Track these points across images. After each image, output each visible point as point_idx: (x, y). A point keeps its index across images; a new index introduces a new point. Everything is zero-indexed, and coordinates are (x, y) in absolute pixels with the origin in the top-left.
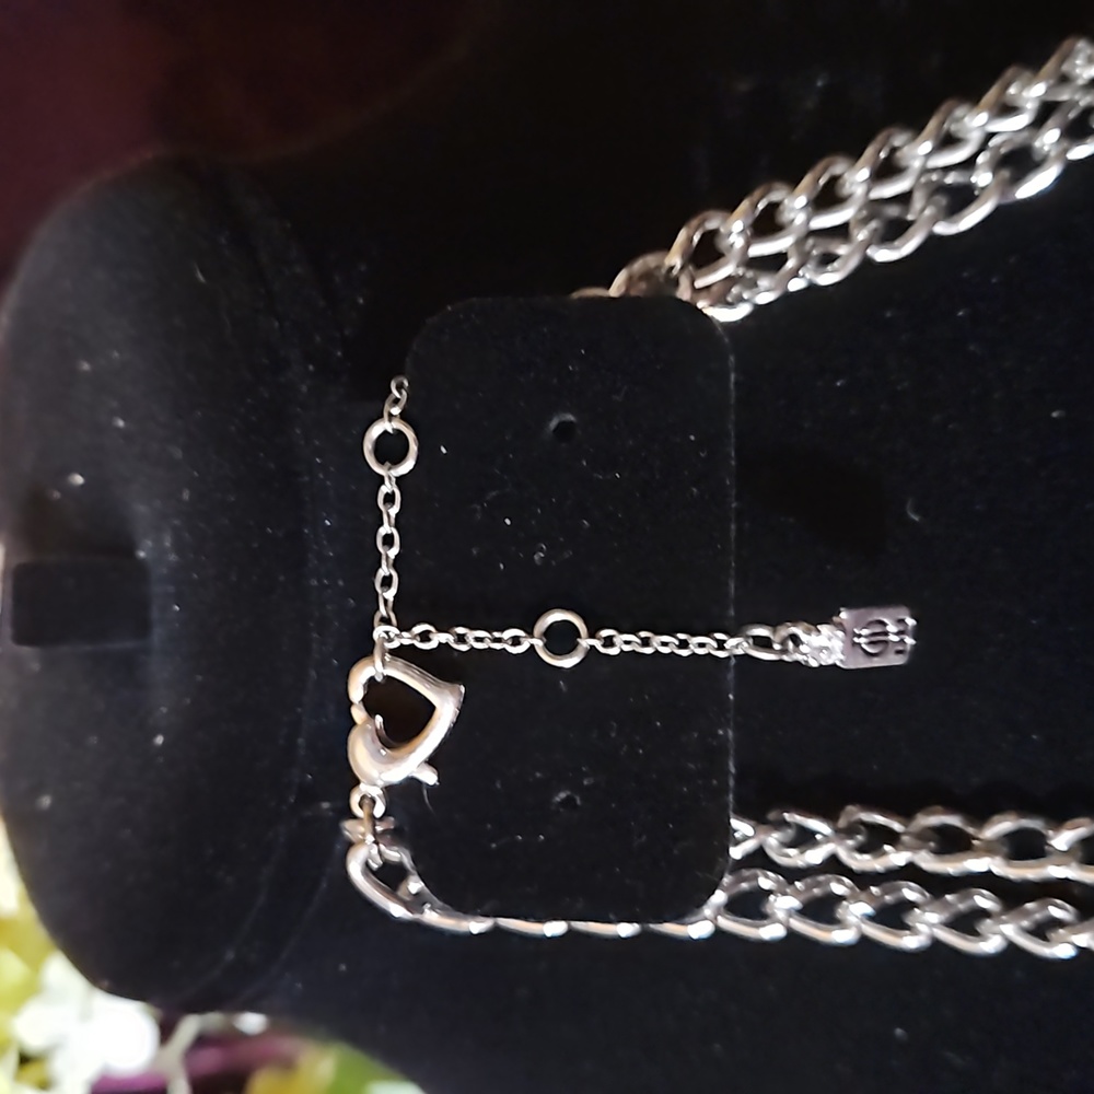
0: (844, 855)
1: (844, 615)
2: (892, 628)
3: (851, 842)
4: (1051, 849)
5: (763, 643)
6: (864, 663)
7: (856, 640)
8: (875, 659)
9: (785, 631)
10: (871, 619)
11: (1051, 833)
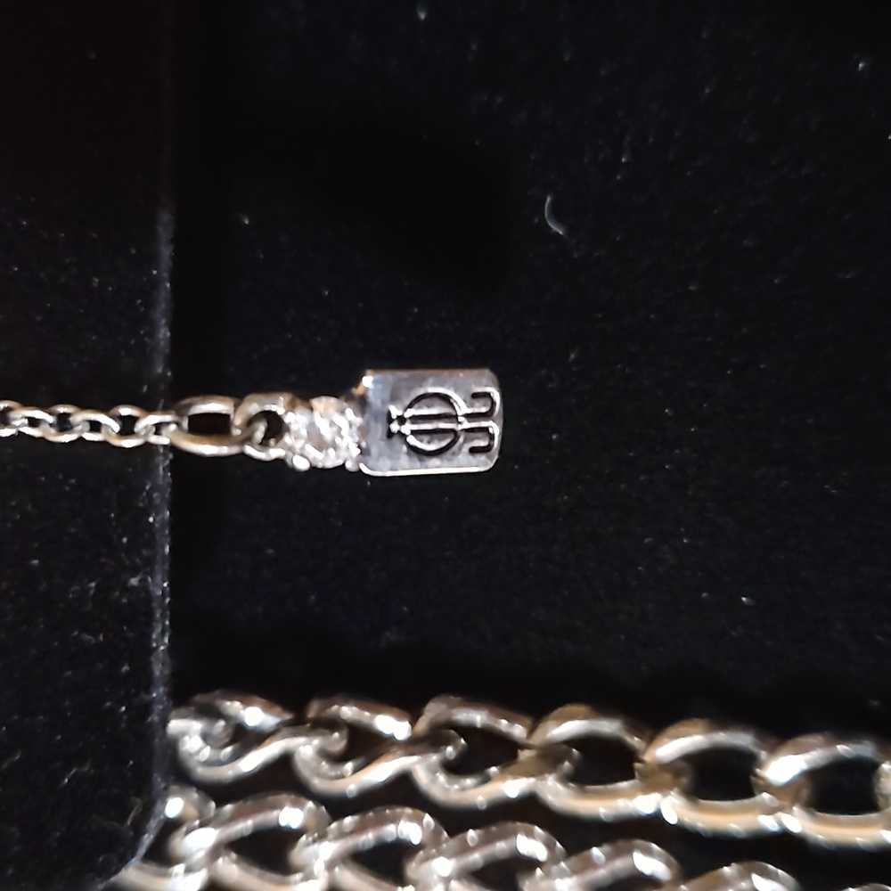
0: (422, 777)
1: (368, 381)
2: (462, 408)
3: (434, 758)
4: (761, 782)
5: (214, 426)
6: (408, 468)
7: (395, 427)
8: (435, 461)
9: (253, 406)
10: (421, 391)
11: (763, 755)
